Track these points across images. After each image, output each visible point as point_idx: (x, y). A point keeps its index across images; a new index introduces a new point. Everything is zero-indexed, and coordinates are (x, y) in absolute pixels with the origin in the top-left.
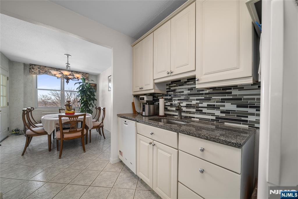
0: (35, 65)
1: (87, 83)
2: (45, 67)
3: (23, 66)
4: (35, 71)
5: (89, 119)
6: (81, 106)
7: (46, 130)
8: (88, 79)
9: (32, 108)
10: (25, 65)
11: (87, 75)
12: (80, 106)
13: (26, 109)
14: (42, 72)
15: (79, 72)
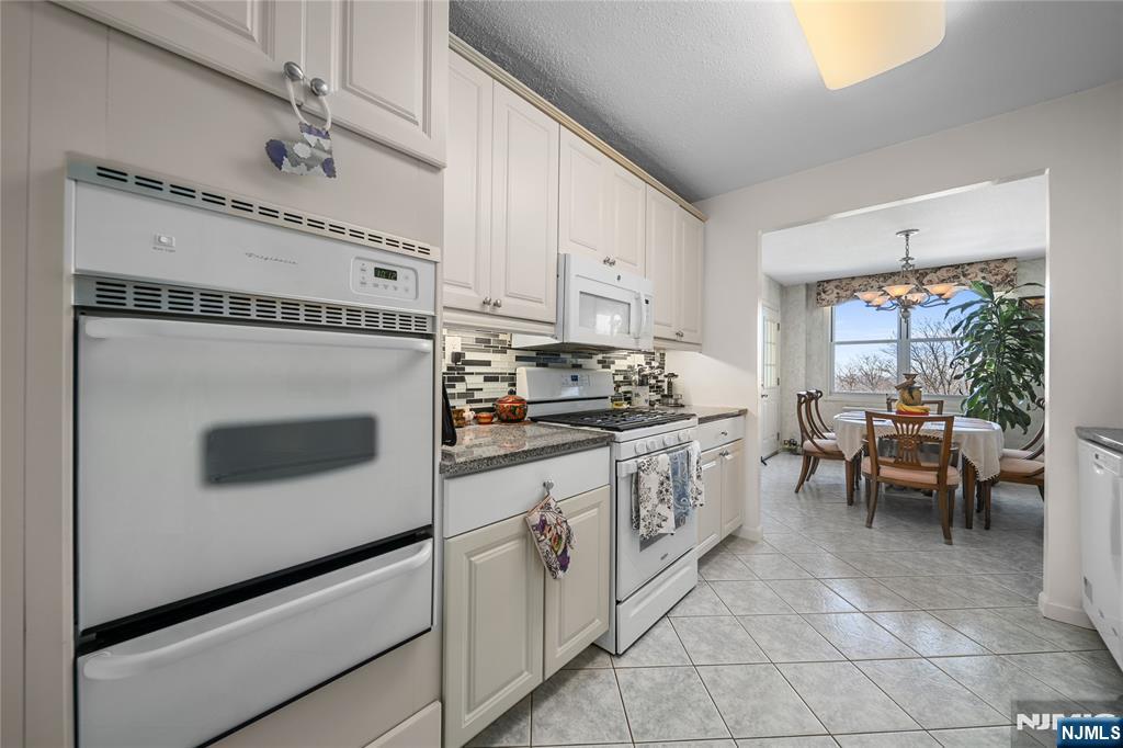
0: (828, 281)
1: (1002, 301)
2: (853, 278)
3: (804, 292)
4: (828, 298)
5: (981, 440)
6: (972, 391)
7: (841, 449)
8: (1012, 281)
9: (817, 392)
10: (808, 286)
11: (1009, 267)
12: (966, 393)
13: (805, 393)
14: (844, 294)
15: (969, 264)
